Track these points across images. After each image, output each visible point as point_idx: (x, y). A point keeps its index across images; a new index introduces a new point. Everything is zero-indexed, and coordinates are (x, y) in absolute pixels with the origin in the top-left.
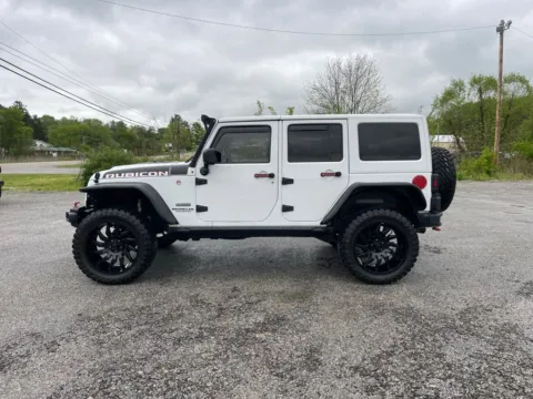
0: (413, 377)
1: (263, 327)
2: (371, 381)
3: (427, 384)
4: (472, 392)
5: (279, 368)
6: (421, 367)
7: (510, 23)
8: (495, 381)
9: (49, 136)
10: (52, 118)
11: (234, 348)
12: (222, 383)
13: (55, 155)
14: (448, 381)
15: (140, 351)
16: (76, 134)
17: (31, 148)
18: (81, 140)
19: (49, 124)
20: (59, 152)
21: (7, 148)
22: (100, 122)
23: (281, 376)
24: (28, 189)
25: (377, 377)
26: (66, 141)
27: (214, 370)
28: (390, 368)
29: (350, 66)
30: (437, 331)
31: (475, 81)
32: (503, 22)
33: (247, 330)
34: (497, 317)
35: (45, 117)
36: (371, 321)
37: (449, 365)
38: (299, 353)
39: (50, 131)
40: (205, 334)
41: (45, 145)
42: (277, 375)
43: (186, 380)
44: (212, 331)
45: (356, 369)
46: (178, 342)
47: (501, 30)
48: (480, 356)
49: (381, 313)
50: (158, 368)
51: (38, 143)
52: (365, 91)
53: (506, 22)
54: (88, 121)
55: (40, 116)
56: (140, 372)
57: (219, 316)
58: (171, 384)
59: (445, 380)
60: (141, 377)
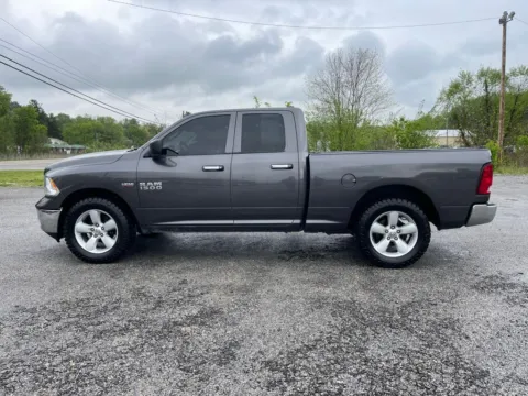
0: (322, 372)
1: (193, 320)
2: (278, 376)
3: (335, 380)
4: (379, 390)
5: (189, 362)
6: (337, 362)
7: (513, 14)
8: (408, 379)
9: (63, 134)
10: (67, 117)
11: (154, 341)
12: (124, 377)
13: (69, 152)
14: (359, 377)
15: (57, 344)
16: (89, 132)
17: (46, 145)
18: (95, 137)
19: (64, 122)
20: (73, 149)
21: (23, 145)
22: (113, 120)
23: (187, 370)
24: (30, 184)
25: (285, 372)
26: (79, 139)
27: (122, 364)
28: (304, 362)
29: (351, 61)
30: (370, 325)
31: (482, 74)
32: (506, 13)
33: (175, 324)
34: (441, 311)
35: (60, 115)
36: (307, 314)
37: (366, 360)
38: (216, 347)
39: (65, 129)
40: (131, 326)
41: (60, 142)
42: (184, 370)
43: (88, 374)
44: (138, 324)
45: (268, 364)
46: (100, 335)
47: (503, 22)
48: (404, 352)
49: (320, 307)
50: (66, 361)
51: (53, 141)
52: (366, 86)
53: (509, 13)
54: (102, 120)
55: (55, 114)
56: (47, 365)
57: (154, 309)
58: (72, 377)
59: (355, 375)
60: (45, 369)
